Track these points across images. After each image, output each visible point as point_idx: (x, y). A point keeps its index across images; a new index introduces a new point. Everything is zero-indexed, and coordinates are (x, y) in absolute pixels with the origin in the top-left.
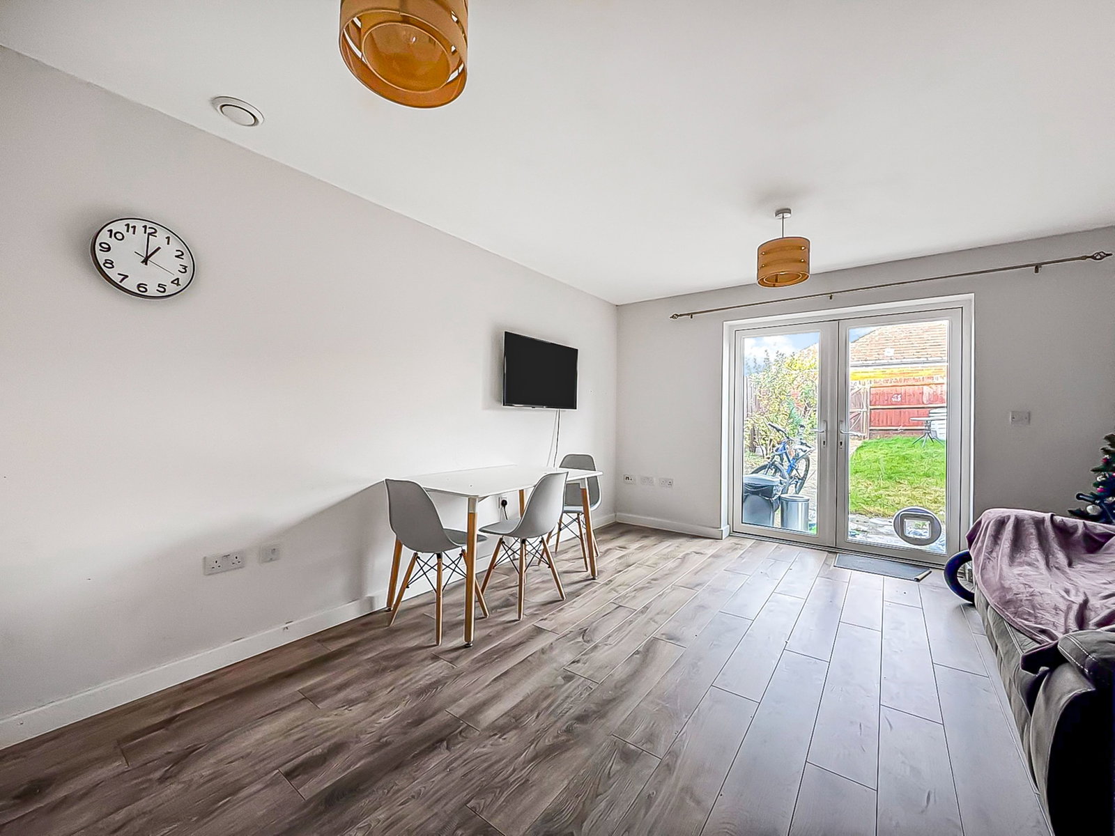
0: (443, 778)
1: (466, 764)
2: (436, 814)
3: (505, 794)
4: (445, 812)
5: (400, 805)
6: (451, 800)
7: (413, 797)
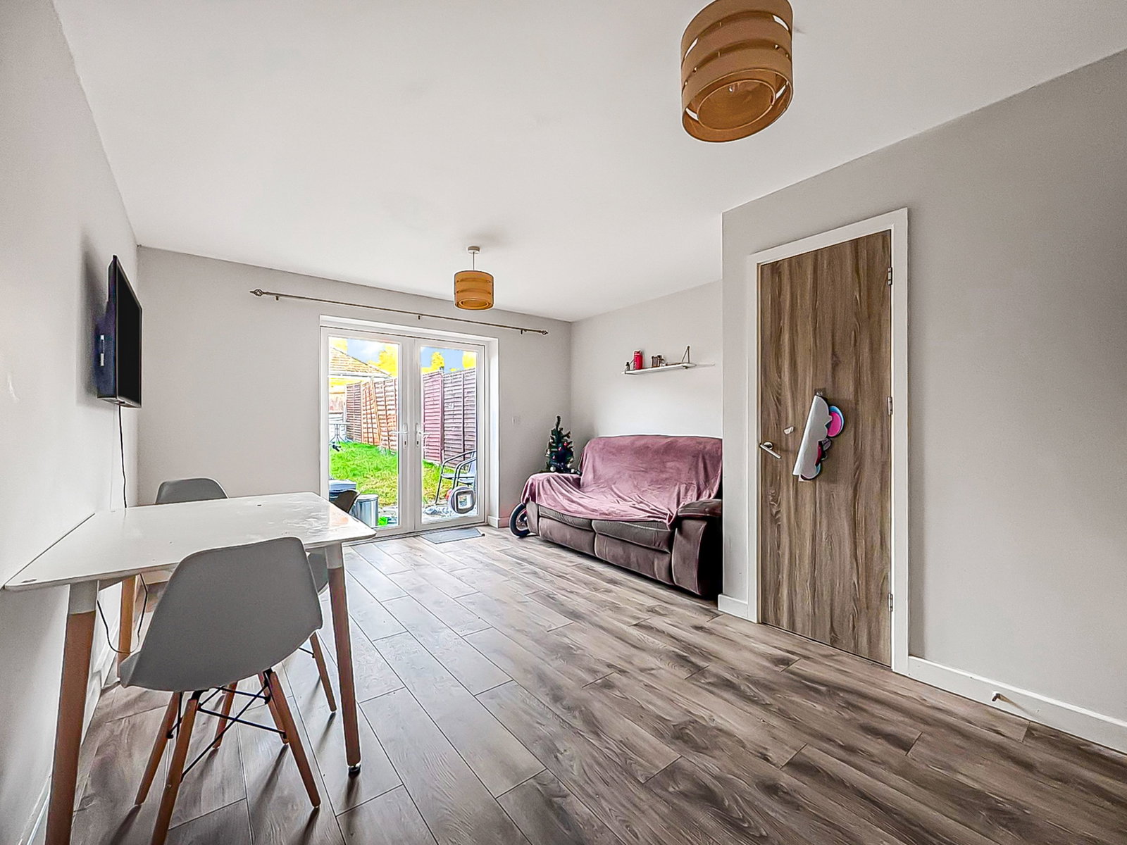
0: (606, 800)
1: (592, 782)
2: (650, 807)
3: (634, 757)
4: (648, 800)
5: (637, 838)
6: (635, 795)
7: (627, 827)
